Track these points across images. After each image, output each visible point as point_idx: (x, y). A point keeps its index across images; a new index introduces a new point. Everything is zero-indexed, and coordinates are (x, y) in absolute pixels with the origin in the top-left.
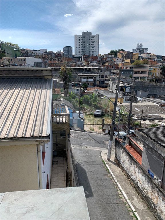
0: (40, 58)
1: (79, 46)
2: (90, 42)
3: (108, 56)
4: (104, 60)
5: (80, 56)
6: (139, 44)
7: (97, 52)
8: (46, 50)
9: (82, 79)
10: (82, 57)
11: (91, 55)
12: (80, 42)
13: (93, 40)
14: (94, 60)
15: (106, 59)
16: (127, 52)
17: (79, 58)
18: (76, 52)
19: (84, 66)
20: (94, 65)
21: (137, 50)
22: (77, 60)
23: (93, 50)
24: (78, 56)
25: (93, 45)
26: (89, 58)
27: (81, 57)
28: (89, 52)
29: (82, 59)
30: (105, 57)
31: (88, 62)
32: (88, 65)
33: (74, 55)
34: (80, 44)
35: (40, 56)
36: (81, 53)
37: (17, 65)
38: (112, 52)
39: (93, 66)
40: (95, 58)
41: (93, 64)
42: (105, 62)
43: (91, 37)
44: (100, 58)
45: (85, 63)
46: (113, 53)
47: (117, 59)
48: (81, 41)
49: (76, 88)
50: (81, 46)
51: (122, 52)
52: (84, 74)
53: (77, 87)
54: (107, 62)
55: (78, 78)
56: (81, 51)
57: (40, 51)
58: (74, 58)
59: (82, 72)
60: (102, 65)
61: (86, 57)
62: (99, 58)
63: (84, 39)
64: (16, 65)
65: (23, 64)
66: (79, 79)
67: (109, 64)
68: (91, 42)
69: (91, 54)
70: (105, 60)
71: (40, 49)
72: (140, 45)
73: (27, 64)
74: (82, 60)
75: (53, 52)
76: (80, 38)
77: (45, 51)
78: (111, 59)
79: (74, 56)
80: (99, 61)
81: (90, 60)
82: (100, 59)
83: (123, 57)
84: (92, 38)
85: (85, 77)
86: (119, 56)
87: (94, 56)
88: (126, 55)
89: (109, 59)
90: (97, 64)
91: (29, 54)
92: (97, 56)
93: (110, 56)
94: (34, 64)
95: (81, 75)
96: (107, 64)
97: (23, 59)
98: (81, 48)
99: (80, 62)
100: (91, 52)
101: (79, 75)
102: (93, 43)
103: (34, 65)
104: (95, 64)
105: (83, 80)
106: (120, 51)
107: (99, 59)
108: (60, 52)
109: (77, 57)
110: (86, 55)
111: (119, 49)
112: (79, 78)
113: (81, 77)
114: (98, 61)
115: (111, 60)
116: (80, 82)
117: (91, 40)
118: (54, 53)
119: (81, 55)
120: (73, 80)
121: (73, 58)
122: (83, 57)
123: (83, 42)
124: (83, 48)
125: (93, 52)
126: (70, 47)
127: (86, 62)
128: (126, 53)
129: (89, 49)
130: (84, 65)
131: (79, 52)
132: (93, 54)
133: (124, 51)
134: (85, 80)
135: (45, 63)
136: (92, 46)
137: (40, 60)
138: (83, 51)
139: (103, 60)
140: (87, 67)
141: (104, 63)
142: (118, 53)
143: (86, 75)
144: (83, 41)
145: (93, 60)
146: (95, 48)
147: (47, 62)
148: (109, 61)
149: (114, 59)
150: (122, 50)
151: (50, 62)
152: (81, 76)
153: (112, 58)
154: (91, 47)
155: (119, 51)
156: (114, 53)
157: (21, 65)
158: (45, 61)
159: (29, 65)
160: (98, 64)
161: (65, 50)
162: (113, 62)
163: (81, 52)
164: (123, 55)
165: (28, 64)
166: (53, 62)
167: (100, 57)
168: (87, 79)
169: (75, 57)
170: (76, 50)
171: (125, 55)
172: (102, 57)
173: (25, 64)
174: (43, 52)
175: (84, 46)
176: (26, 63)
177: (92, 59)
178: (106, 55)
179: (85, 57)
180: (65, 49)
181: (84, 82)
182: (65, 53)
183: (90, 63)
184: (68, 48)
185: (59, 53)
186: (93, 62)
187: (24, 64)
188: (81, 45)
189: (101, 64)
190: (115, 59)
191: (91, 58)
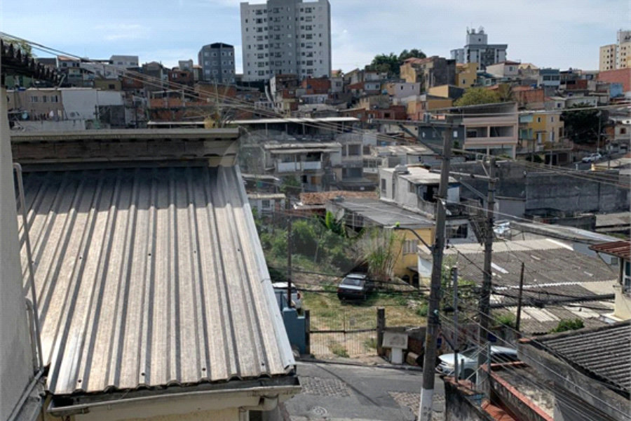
0: (112, 87)
1: (260, 43)
2: (296, 28)
3: (366, 76)
4: (354, 90)
5: (262, 77)
6: (473, 30)
7: (326, 62)
8: (136, 59)
9: (280, 160)
10: (273, 81)
11: (306, 74)
12: (260, 30)
13: (309, 19)
14: (315, 92)
15: (360, 86)
16: (436, 59)
17: (261, 85)
18: (246, 64)
19: (282, 113)
20: (318, 109)
21: (469, 51)
22: (255, 93)
23: (311, 55)
24: (255, 77)
25: (309, 37)
26: (298, 84)
27: (268, 84)
28: (298, 63)
29: (273, 89)
30: (355, 81)
31: (293, 100)
32: (297, 109)
33: (239, 77)
34: (260, 34)
35: (112, 83)
36: (266, 68)
37: (28, 119)
38: (380, 61)
39: (314, 114)
40: (321, 84)
41: (314, 106)
42: (358, 100)
43: (302, 10)
44: (338, 84)
45: (283, 104)
46: (384, 66)
47: (398, 85)
48: (264, 25)
49: (259, 196)
50: (265, 42)
51: (418, 61)
52: (286, 145)
53: (263, 193)
54: (363, 97)
55: (265, 159)
56: (266, 59)
57: (111, 62)
58: (243, 88)
59: (277, 137)
60: (348, 107)
61: (288, 83)
62: (333, 84)
63: (274, 16)
64: (25, 116)
65: (51, 114)
66: (269, 164)
67: (371, 106)
68: (303, 27)
69: (303, 71)
70: (358, 92)
71: (113, 57)
72: (477, 32)
73: (68, 111)
74: (273, 94)
75: (161, 66)
76: (259, 12)
77: (132, 64)
78: (377, 87)
79: (243, 80)
80: (336, 96)
81: (302, 92)
82: (340, 89)
83: (420, 78)
84: (303, 14)
85: (289, 154)
86: (408, 74)
87: (316, 79)
88: (431, 70)
89: (372, 87)
90: (331, 108)
91: (72, 76)
92: (325, 77)
93: (374, 77)
94: (96, 114)
95: (277, 146)
96: (365, 105)
97: (49, 95)
98: (265, 51)
99: (266, 100)
100: (304, 62)
101: (267, 146)
102: (309, 32)
103: (94, 117)
104: (322, 107)
105: (283, 167)
106: (409, 56)
107: (334, 89)
108: (187, 65)
109: (254, 84)
110: (286, 77)
111: (405, 52)
112: (270, 160)
113: (274, 156)
114: (331, 96)
115: (380, 91)
116: (272, 171)
117: (302, 19)
118: (166, 71)
119: (265, 77)
120: (246, 167)
121: (240, 87)
122: (277, 83)
123: (271, 28)
124: (273, 50)
125: (310, 63)
126: (225, 46)
127: (289, 100)
128: (430, 65)
129: (298, 54)
130: (282, 109)
131: (260, 65)
132: (310, 71)
133: (422, 56)
134: (291, 166)
135: (136, 106)
136: (304, 41)
137: (114, 98)
138: (274, 59)
139: (349, 91)
140: (292, 116)
141: (354, 101)
142: (402, 64)
143: (293, 145)
144: (272, 23)
145: (311, 91)
146: (316, 48)
147: (140, 103)
148: (369, 94)
149: (388, 88)
150: (416, 54)
151: (157, 104)
152: (274, 152)
153: (382, 83)
154: (303, 45)
155: (406, 56)
156: (388, 66)
157: (44, 118)
158: (134, 98)
159: (76, 117)
160: (333, 104)
161: (206, 59)
162: (386, 97)
163: (267, 64)
164: (420, 70)
165: (73, 114)
166: (165, 103)
167: (336, 80)
168: (299, 160)
169: (246, 84)
170: (246, 56)
171: (426, 72)
172: (346, 80)
173: (59, 112)
174: (123, 68)
175: (277, 41)
176: (62, 109)
177: (309, 87)
178: (358, 72)
179: (284, 83)
180: (206, 54)
181: (288, 172)
182: (206, 67)
183: (304, 103)
184: (219, 51)
185: (186, 69)
186: (312, 99)
187: (56, 113)
188: (266, 37)
189: (344, 105)
190: (392, 88)
191: (305, 85)
